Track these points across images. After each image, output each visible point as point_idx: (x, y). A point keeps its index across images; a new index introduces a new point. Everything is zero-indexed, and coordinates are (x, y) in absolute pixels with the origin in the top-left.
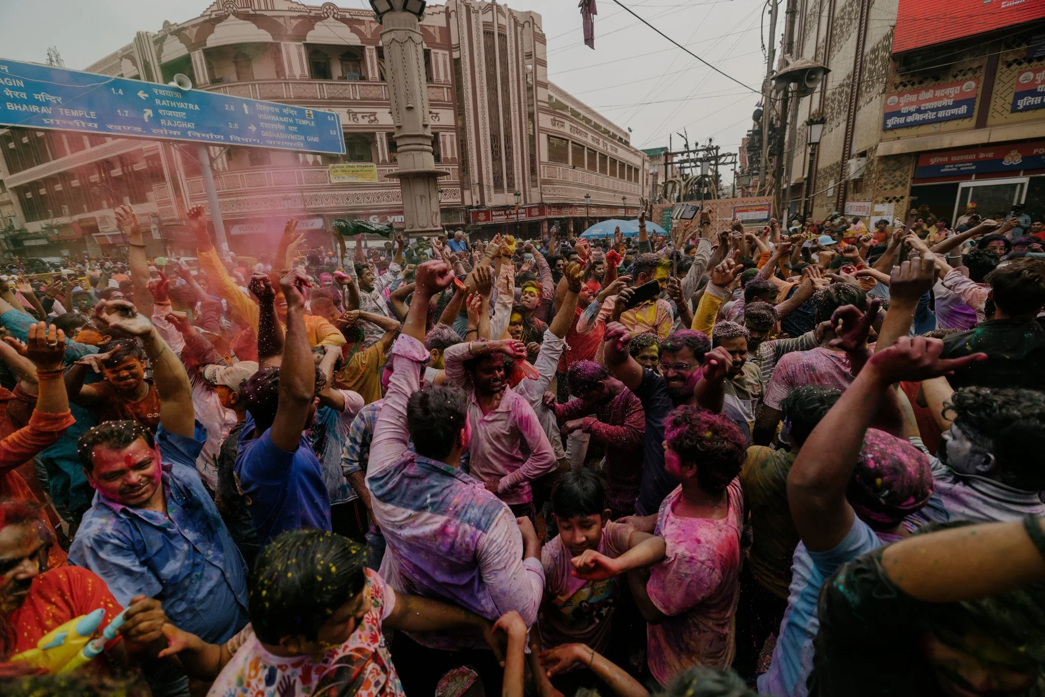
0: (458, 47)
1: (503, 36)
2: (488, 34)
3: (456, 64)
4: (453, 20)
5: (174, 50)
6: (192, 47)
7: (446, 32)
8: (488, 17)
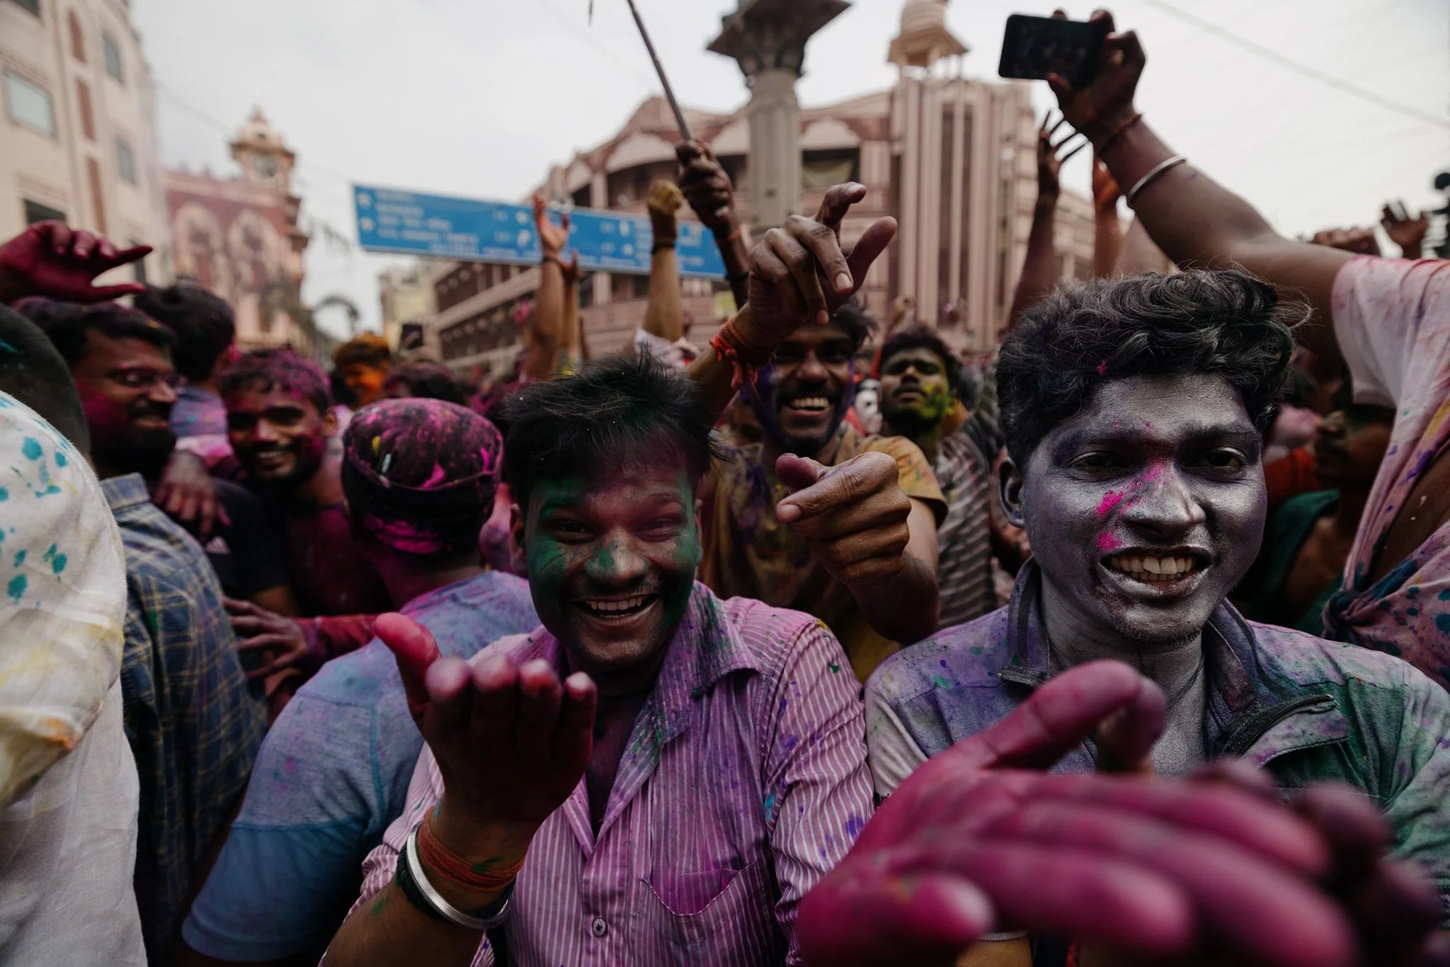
0: (901, 138)
1: (968, 118)
2: (948, 116)
3: (897, 163)
4: (898, 106)
5: (580, 177)
6: (594, 171)
7: (886, 122)
8: (949, 95)
